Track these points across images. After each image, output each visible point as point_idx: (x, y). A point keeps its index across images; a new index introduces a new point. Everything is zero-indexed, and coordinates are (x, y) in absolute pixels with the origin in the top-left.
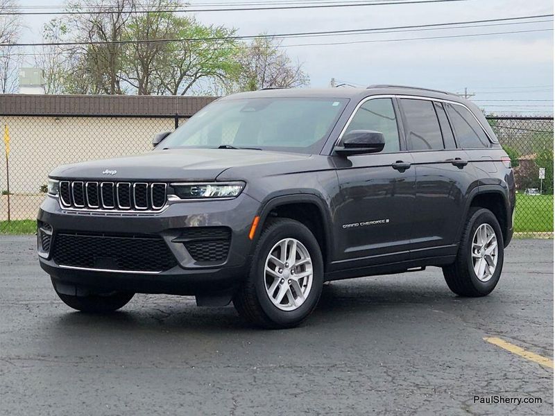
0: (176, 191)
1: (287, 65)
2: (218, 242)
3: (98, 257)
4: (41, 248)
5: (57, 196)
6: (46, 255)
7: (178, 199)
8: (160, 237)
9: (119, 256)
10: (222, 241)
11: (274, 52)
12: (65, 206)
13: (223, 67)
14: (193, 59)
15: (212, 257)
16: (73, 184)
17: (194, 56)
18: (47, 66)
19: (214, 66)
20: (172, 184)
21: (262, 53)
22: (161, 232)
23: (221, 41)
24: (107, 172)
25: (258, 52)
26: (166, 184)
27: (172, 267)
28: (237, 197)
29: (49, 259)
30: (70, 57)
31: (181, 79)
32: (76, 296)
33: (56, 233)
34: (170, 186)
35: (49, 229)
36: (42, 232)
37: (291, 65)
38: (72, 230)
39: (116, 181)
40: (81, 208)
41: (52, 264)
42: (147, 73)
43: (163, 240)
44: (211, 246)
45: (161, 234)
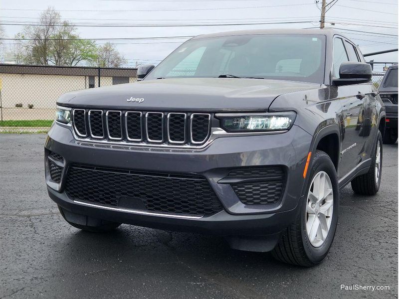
0: (221, 123)
1: (118, 56)
2: (271, 183)
3: (122, 196)
4: (49, 177)
5: (69, 125)
6: (57, 186)
7: (224, 132)
8: (203, 177)
9: (149, 197)
10: (274, 182)
11: (113, 50)
12: (79, 137)
13: (91, 56)
14: (78, 52)
15: (263, 201)
16: (89, 112)
17: (78, 51)
18: (16, 53)
19: (87, 56)
20: (217, 115)
21: (108, 50)
22: (205, 172)
23: (89, 46)
24: (132, 99)
25: (106, 50)
26: (210, 115)
27: (217, 212)
28: (288, 129)
29: (61, 191)
30: (27, 50)
31: (73, 60)
32: (87, 226)
33: (70, 165)
34: (215, 117)
35: (61, 159)
36: (50, 162)
37: (120, 56)
38: (91, 165)
39: (144, 110)
40: (100, 139)
41: (64, 197)
42: (60, 57)
43: (207, 181)
44: (262, 188)
45: (205, 175)
